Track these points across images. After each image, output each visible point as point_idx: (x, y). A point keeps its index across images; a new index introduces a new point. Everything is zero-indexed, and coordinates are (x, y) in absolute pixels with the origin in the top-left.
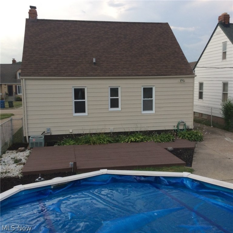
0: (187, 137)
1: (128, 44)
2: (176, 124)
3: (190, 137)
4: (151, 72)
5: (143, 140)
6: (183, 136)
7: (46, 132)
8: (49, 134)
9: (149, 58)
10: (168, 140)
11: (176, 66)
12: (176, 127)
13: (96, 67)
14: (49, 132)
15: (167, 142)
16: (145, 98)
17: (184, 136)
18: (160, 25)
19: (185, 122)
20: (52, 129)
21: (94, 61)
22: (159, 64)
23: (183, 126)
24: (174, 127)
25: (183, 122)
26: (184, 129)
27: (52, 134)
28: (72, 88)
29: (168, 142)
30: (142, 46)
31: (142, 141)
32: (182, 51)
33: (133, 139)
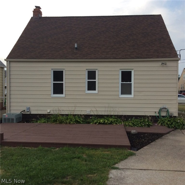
0: (167, 124)
1: (115, 33)
2: (157, 110)
3: (170, 123)
4: (131, 55)
5: (113, 122)
6: (162, 122)
7: (26, 111)
8: (29, 113)
9: (132, 44)
10: (142, 125)
11: (159, 50)
12: (157, 113)
13: (77, 51)
14: (28, 111)
15: (140, 127)
16: (123, 82)
17: (164, 122)
18: (152, 16)
19: (168, 108)
20: (32, 109)
21: (76, 46)
22: (141, 49)
23: (166, 113)
24: (155, 113)
25: (166, 108)
26: (166, 116)
27: (31, 113)
28: (51, 70)
29: (142, 127)
30: (128, 34)
31: (111, 123)
32: (170, 37)
33: (101, 121)
